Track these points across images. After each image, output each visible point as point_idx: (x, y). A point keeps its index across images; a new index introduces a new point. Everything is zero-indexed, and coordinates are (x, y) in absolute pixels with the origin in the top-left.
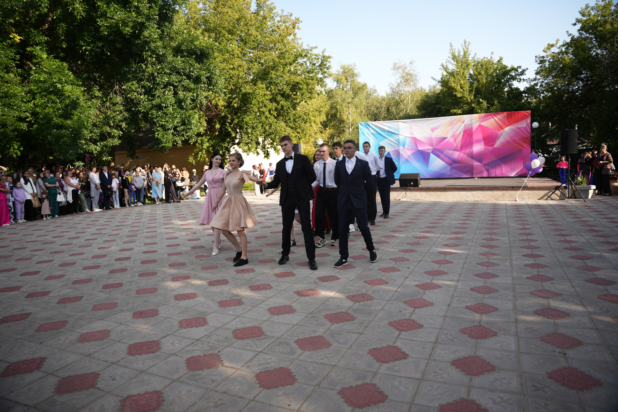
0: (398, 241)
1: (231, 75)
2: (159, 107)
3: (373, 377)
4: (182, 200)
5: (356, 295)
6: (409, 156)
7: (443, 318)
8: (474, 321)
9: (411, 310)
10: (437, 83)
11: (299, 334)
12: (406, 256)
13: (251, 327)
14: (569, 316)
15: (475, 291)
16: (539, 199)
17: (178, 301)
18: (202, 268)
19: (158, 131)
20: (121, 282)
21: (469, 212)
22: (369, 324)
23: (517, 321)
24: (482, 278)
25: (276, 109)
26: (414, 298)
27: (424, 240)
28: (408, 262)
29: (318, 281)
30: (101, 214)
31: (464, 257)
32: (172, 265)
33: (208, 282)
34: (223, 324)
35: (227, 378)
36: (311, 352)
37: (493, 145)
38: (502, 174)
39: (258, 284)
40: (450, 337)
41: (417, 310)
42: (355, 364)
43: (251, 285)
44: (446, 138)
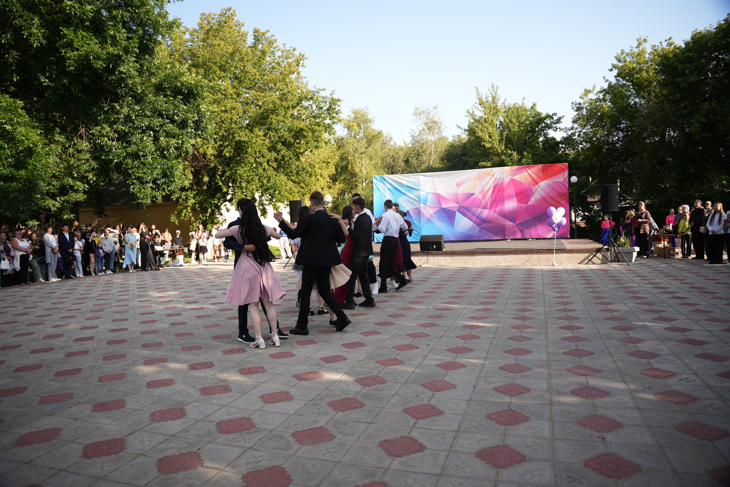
0: (417, 314)
1: (223, 119)
2: (135, 156)
3: (384, 474)
4: (162, 267)
5: (366, 378)
6: (431, 214)
7: (467, 402)
8: (502, 404)
9: (430, 393)
10: (464, 132)
11: (296, 425)
12: (426, 331)
13: (239, 419)
14: (609, 395)
15: (504, 370)
16: (579, 264)
17: (150, 390)
18: (182, 348)
19: (133, 184)
20: (80, 368)
21: (500, 279)
22: (380, 412)
23: (551, 403)
24: (513, 355)
25: (276, 160)
26: (434, 379)
27: (448, 312)
28: (428, 337)
29: (321, 362)
30: (59, 284)
31: (493, 331)
32: (145, 346)
33: (189, 366)
34: (205, 416)
35: (208, 481)
36: (311, 446)
37: (527, 203)
38: (538, 235)
39: (250, 366)
40: (474, 424)
41: (437, 394)
42: (362, 460)
43: (241, 368)
44: (474, 194)
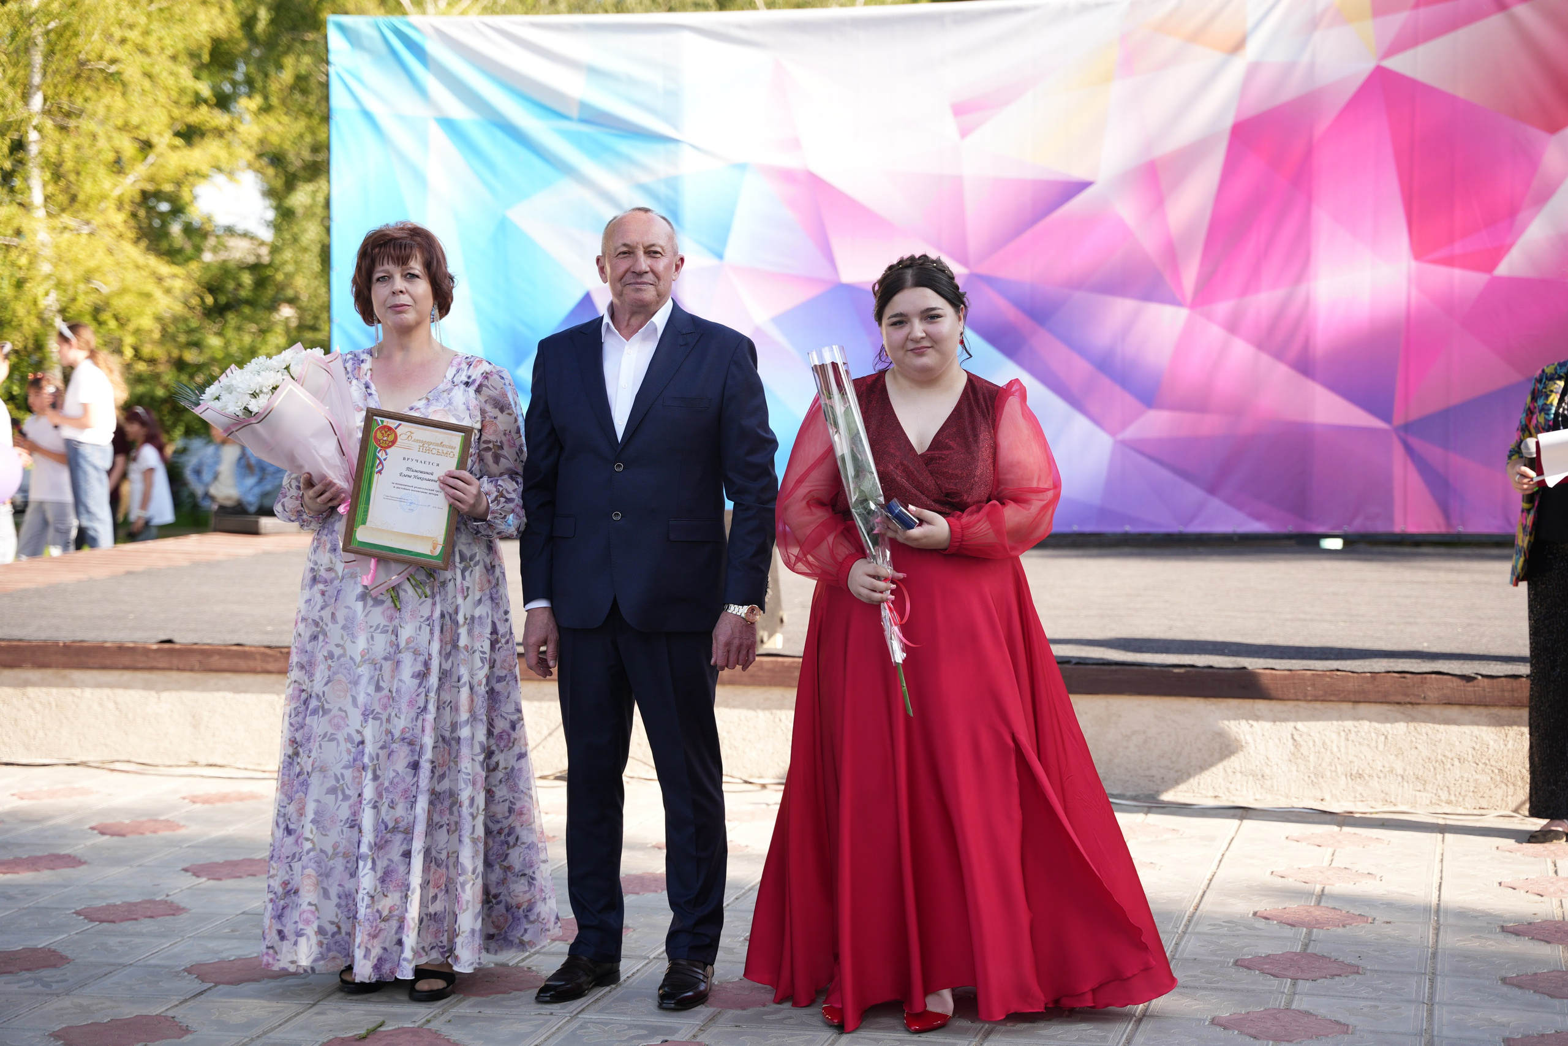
37: (1488, 260)
44: (1084, 185)
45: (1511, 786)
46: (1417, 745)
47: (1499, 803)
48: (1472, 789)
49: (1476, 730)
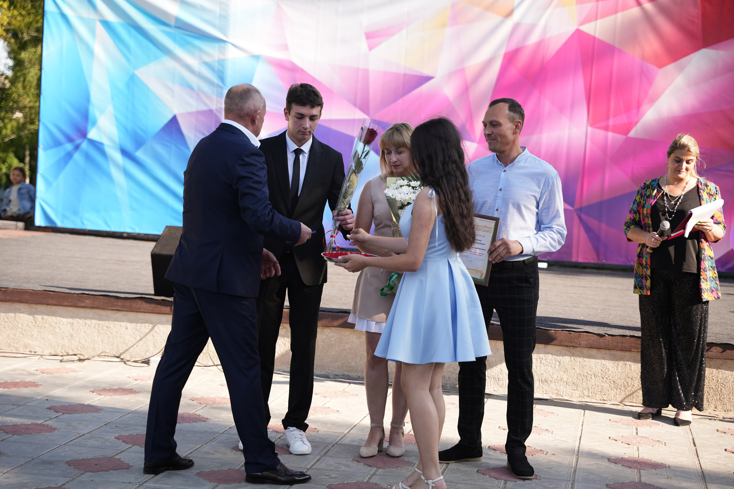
37: (625, 129)
44: (429, 78)
45: (619, 390)
46: (574, 367)
47: (612, 398)
48: (600, 390)
49: (603, 362)
